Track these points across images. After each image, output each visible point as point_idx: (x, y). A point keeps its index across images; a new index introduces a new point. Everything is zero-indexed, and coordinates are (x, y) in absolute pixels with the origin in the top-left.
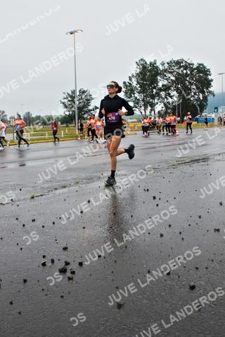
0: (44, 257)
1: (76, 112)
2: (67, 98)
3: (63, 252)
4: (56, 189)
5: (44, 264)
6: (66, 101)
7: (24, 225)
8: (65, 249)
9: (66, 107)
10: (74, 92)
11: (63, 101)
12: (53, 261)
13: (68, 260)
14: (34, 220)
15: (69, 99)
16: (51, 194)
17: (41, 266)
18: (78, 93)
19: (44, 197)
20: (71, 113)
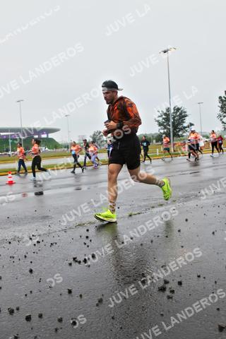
0: (143, 275)
1: (171, 130)
2: (161, 116)
4: (153, 207)
6: (160, 119)
9: (160, 124)
10: (168, 110)
11: (158, 119)
13: (167, 279)
15: (164, 117)
16: (148, 212)
18: (172, 111)
19: (141, 215)
20: (165, 131)
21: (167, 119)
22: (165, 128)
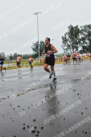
0: (24, 124)
1: (39, 53)
2: (34, 46)
3: (33, 122)
4: (30, 91)
5: (24, 128)
6: (34, 47)
7: (14, 109)
8: (34, 120)
9: (34, 50)
10: (37, 42)
11: (32, 47)
12: (28, 127)
13: (36, 126)
14: (19, 106)
15: (36, 46)
16: (27, 93)
17: (23, 129)
18: (40, 43)
19: (24, 95)
20: (36, 53)
21: (37, 47)
22: (36, 51)
